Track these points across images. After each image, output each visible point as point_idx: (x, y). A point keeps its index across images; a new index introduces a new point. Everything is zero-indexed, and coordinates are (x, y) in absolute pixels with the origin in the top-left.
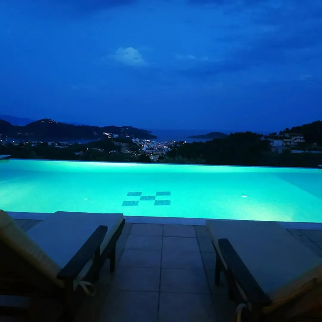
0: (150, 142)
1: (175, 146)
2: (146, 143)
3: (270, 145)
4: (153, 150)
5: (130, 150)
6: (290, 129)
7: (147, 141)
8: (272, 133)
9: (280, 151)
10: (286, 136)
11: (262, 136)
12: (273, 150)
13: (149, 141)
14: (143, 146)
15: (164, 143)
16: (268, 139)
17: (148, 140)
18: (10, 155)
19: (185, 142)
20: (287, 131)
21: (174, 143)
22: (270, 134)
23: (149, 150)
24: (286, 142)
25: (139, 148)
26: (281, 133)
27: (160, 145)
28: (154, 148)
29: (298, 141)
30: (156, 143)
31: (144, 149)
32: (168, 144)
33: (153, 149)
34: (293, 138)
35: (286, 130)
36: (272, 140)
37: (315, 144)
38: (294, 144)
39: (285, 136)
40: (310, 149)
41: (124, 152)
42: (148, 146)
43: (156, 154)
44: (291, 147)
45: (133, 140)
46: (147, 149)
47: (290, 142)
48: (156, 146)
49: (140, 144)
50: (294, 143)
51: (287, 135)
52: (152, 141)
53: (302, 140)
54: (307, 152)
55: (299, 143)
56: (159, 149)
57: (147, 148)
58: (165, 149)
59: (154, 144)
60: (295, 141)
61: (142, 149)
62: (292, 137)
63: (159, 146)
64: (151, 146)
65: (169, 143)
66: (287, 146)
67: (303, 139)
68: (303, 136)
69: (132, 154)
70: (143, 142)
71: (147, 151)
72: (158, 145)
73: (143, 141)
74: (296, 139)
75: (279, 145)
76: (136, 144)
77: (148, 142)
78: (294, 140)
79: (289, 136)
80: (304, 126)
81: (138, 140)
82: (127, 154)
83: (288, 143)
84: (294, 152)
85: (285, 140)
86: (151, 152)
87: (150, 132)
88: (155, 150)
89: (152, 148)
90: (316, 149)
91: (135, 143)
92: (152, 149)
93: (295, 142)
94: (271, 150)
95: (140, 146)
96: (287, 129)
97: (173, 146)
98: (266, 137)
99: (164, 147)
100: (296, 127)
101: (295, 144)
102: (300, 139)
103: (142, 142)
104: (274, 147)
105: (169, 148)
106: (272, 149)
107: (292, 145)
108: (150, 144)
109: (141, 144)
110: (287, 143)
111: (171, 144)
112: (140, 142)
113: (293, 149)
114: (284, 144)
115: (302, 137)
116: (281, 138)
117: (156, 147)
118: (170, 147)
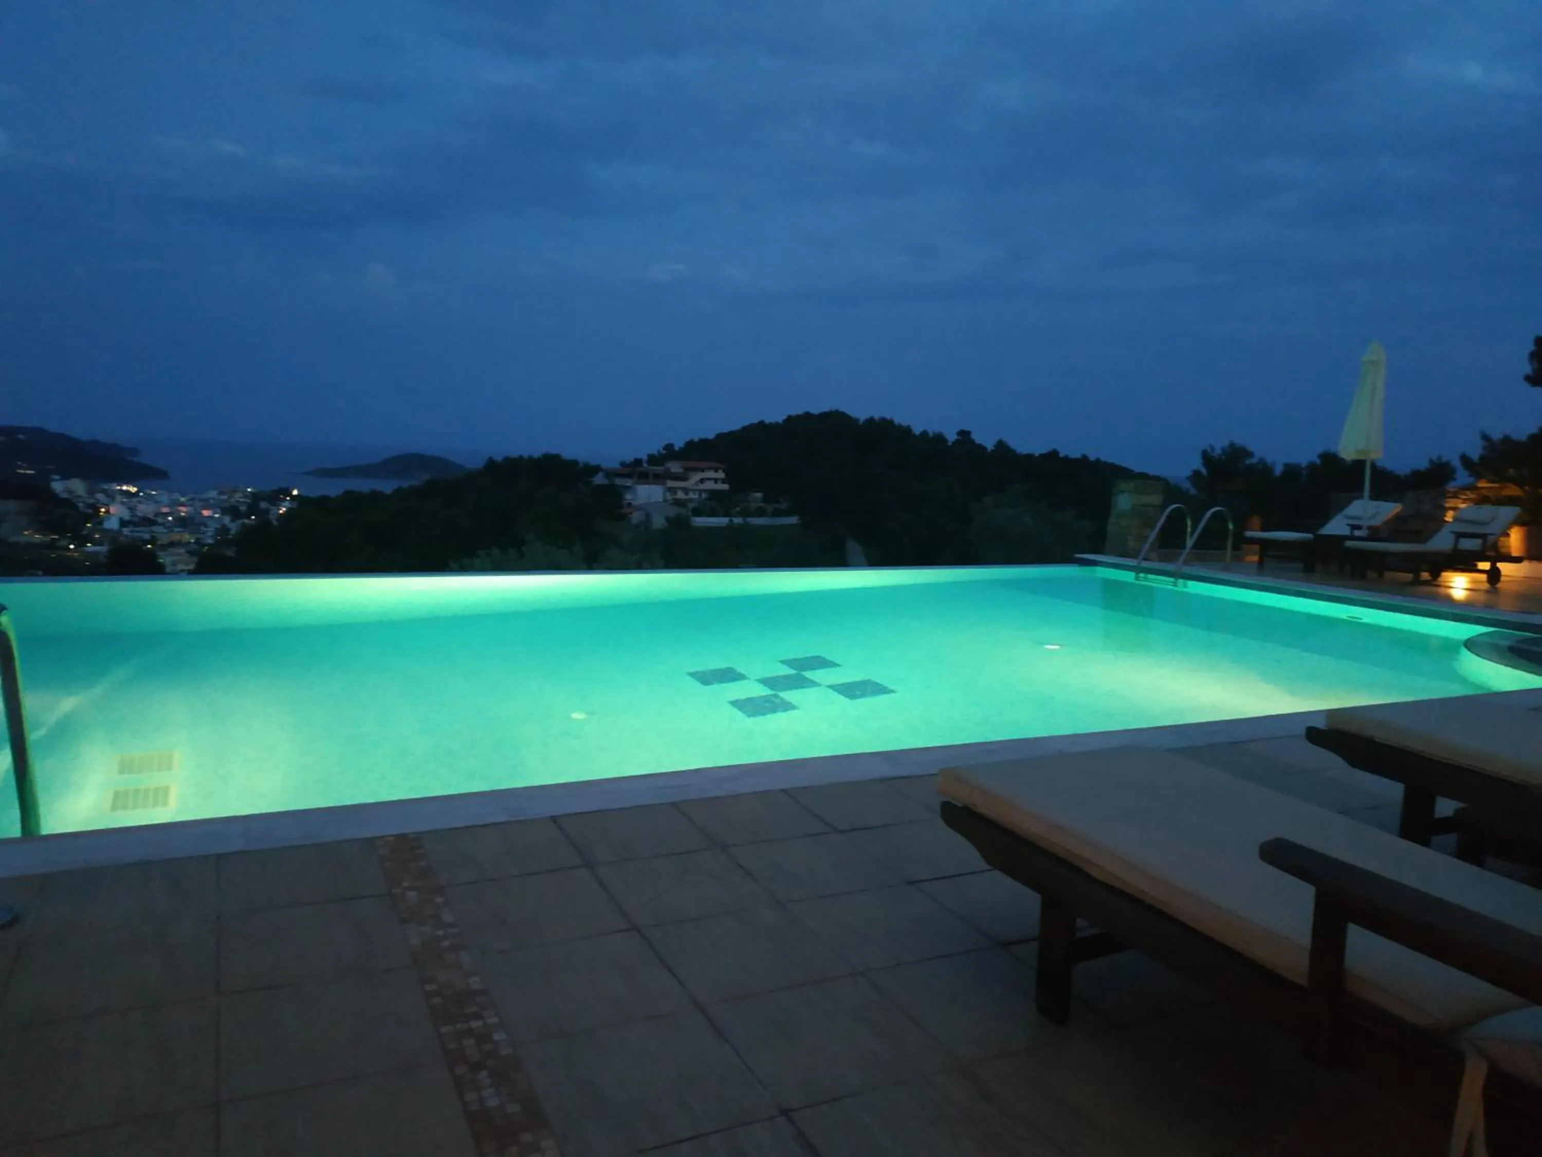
0: (138, 492)
1: (253, 508)
2: (119, 498)
3: (625, 502)
4: (156, 528)
5: (45, 527)
6: (677, 448)
7: (125, 488)
8: (628, 462)
9: (658, 522)
10: (673, 470)
11: (597, 469)
12: (636, 517)
13: (134, 490)
14: (107, 512)
15: (204, 496)
16: (618, 481)
17: (127, 484)
19: (295, 492)
20: (670, 453)
21: (245, 497)
22: (623, 465)
23: (135, 524)
24: (672, 490)
25: (88, 518)
26: (652, 460)
27: (183, 505)
28: (160, 520)
29: (710, 485)
30: (165, 498)
31: (112, 524)
32: (223, 501)
33: (154, 523)
34: (696, 477)
35: (664, 452)
36: (629, 482)
37: (759, 495)
38: (696, 496)
39: (669, 469)
40: (745, 513)
41: (13, 539)
42: (132, 509)
43: (172, 544)
44: (691, 506)
45: (58, 486)
46: (123, 523)
47: (686, 491)
48: (165, 510)
49: (91, 501)
50: (697, 493)
51: (675, 467)
52: (148, 491)
53: (720, 482)
54: (737, 520)
55: (713, 494)
56: (183, 523)
57: (126, 515)
58: (210, 523)
59: (157, 502)
60: (702, 487)
61: (101, 523)
62: (691, 474)
63: (183, 509)
64: (146, 509)
65: (225, 497)
66: (678, 503)
67: (724, 481)
68: (724, 471)
69: (52, 546)
70: (108, 496)
71: (126, 531)
72: (175, 504)
73: (104, 491)
74: (702, 481)
75: (653, 500)
76: (69, 503)
77: (128, 492)
78: (696, 484)
79: (681, 470)
80: (720, 436)
82: (31, 546)
83: (680, 495)
84: (700, 521)
85: (670, 484)
86: (147, 536)
87: (135, 451)
88: (162, 524)
89: (151, 516)
90: (761, 513)
91: (68, 500)
92: (147, 521)
93: (701, 491)
94: (630, 516)
95: (90, 511)
96: (669, 447)
97: (243, 508)
98: (610, 474)
99: (206, 513)
100: (696, 439)
101: (700, 495)
102: (716, 480)
103: (100, 496)
104: (639, 508)
105: (227, 519)
106: (631, 513)
107: (691, 500)
108: (140, 502)
109: (98, 501)
110: (676, 493)
111: (232, 500)
112: (91, 493)
113: (698, 512)
114: (669, 496)
115: (721, 475)
116: (658, 479)
117: (167, 514)
118: (233, 511)
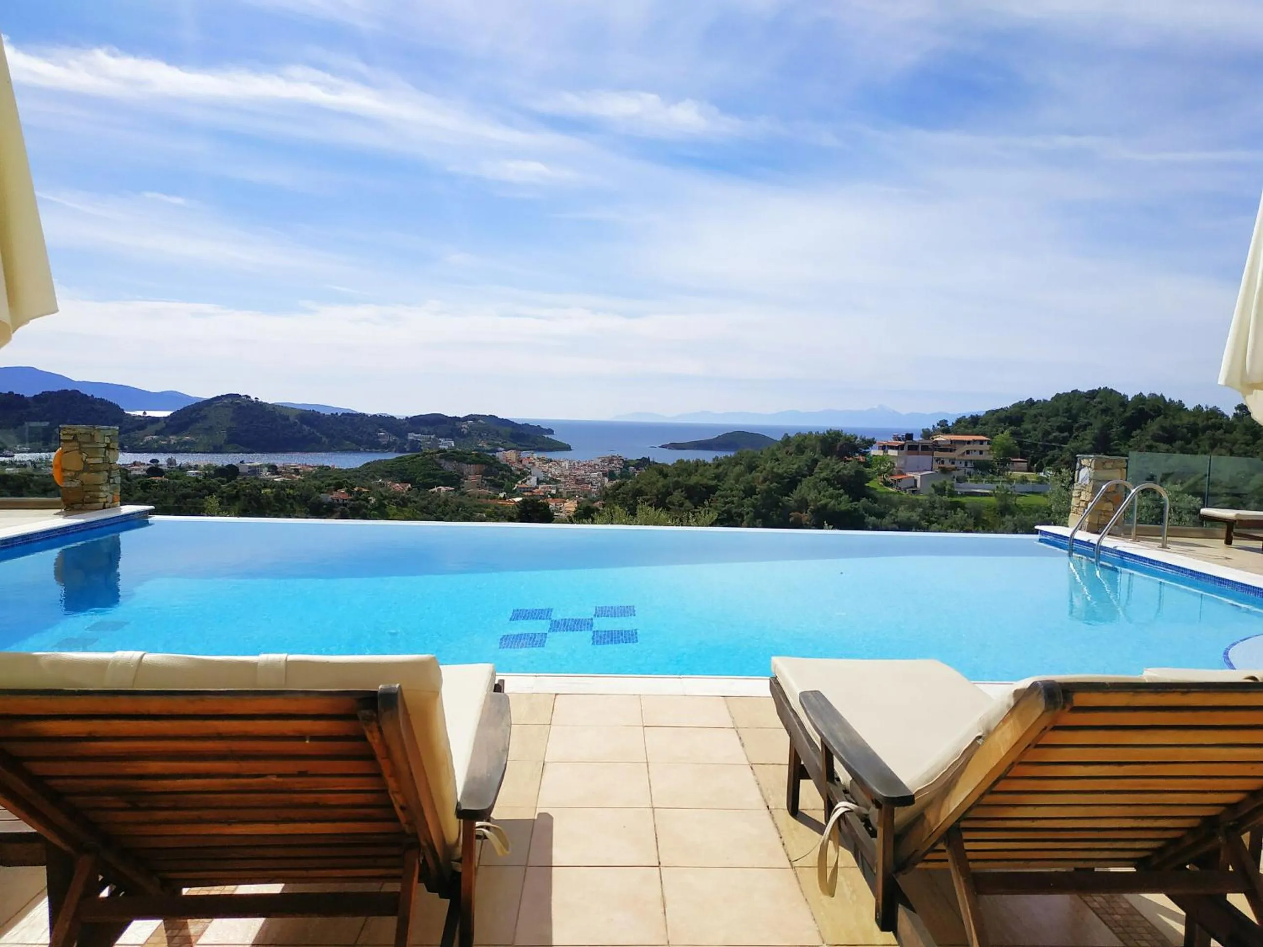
2: (537, 463)
4: (559, 485)
6: (950, 424)
8: (901, 435)
9: (925, 487)
16: (891, 452)
18: (152, 507)
20: (942, 427)
22: (896, 438)
23: (547, 483)
24: (940, 460)
29: (975, 456)
31: (532, 482)
32: (604, 467)
33: (557, 482)
34: (962, 449)
35: (939, 426)
38: (962, 465)
41: (469, 492)
42: (545, 472)
44: (956, 473)
45: (501, 455)
46: (540, 482)
47: (952, 460)
49: (521, 466)
50: (963, 463)
53: (985, 453)
55: (978, 464)
56: (577, 482)
57: (542, 478)
58: (595, 482)
60: (967, 457)
61: (525, 482)
66: (944, 471)
67: (989, 452)
68: (989, 443)
71: (538, 487)
73: (528, 459)
74: (968, 452)
76: (507, 467)
78: (963, 455)
79: (948, 443)
81: (511, 455)
84: (964, 487)
87: (551, 432)
89: (557, 477)
91: (506, 465)
92: (555, 481)
93: (966, 461)
95: (519, 473)
96: (943, 423)
97: (617, 472)
98: (884, 446)
99: (592, 475)
101: (966, 465)
102: (981, 452)
103: (525, 463)
105: (606, 480)
107: (957, 469)
108: (550, 467)
109: (525, 466)
110: (943, 462)
111: (610, 466)
112: (520, 460)
113: (962, 479)
114: (936, 465)
115: (986, 447)
116: (925, 450)
117: (567, 475)
118: (609, 474)
